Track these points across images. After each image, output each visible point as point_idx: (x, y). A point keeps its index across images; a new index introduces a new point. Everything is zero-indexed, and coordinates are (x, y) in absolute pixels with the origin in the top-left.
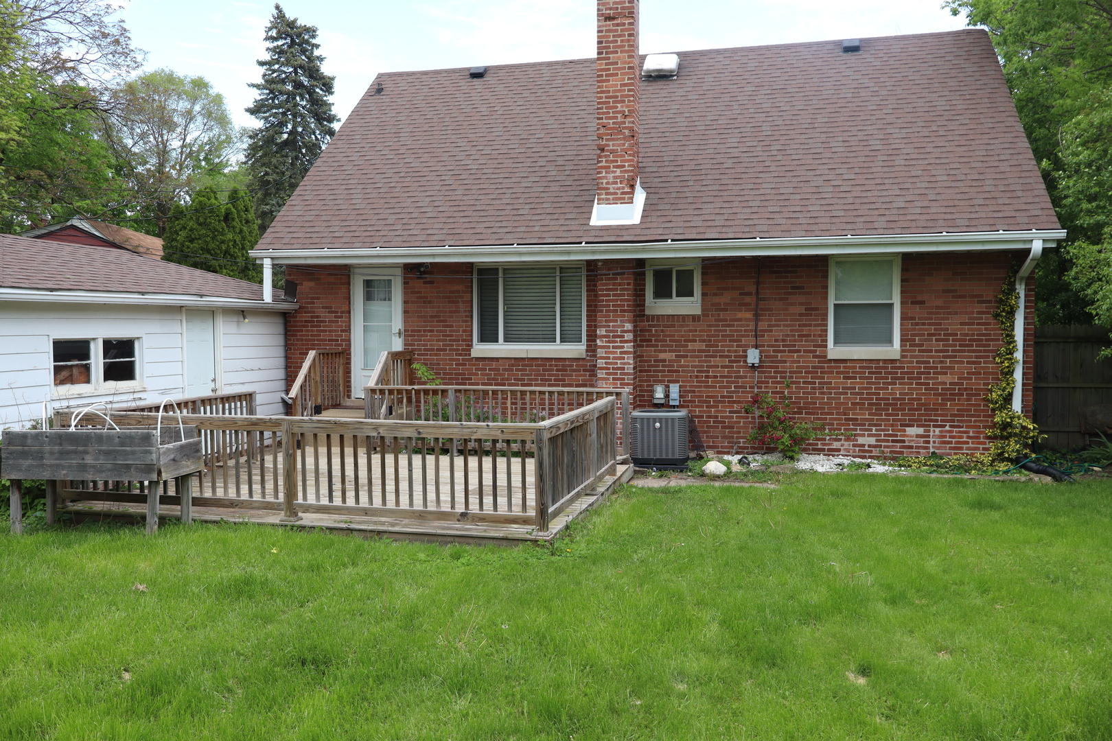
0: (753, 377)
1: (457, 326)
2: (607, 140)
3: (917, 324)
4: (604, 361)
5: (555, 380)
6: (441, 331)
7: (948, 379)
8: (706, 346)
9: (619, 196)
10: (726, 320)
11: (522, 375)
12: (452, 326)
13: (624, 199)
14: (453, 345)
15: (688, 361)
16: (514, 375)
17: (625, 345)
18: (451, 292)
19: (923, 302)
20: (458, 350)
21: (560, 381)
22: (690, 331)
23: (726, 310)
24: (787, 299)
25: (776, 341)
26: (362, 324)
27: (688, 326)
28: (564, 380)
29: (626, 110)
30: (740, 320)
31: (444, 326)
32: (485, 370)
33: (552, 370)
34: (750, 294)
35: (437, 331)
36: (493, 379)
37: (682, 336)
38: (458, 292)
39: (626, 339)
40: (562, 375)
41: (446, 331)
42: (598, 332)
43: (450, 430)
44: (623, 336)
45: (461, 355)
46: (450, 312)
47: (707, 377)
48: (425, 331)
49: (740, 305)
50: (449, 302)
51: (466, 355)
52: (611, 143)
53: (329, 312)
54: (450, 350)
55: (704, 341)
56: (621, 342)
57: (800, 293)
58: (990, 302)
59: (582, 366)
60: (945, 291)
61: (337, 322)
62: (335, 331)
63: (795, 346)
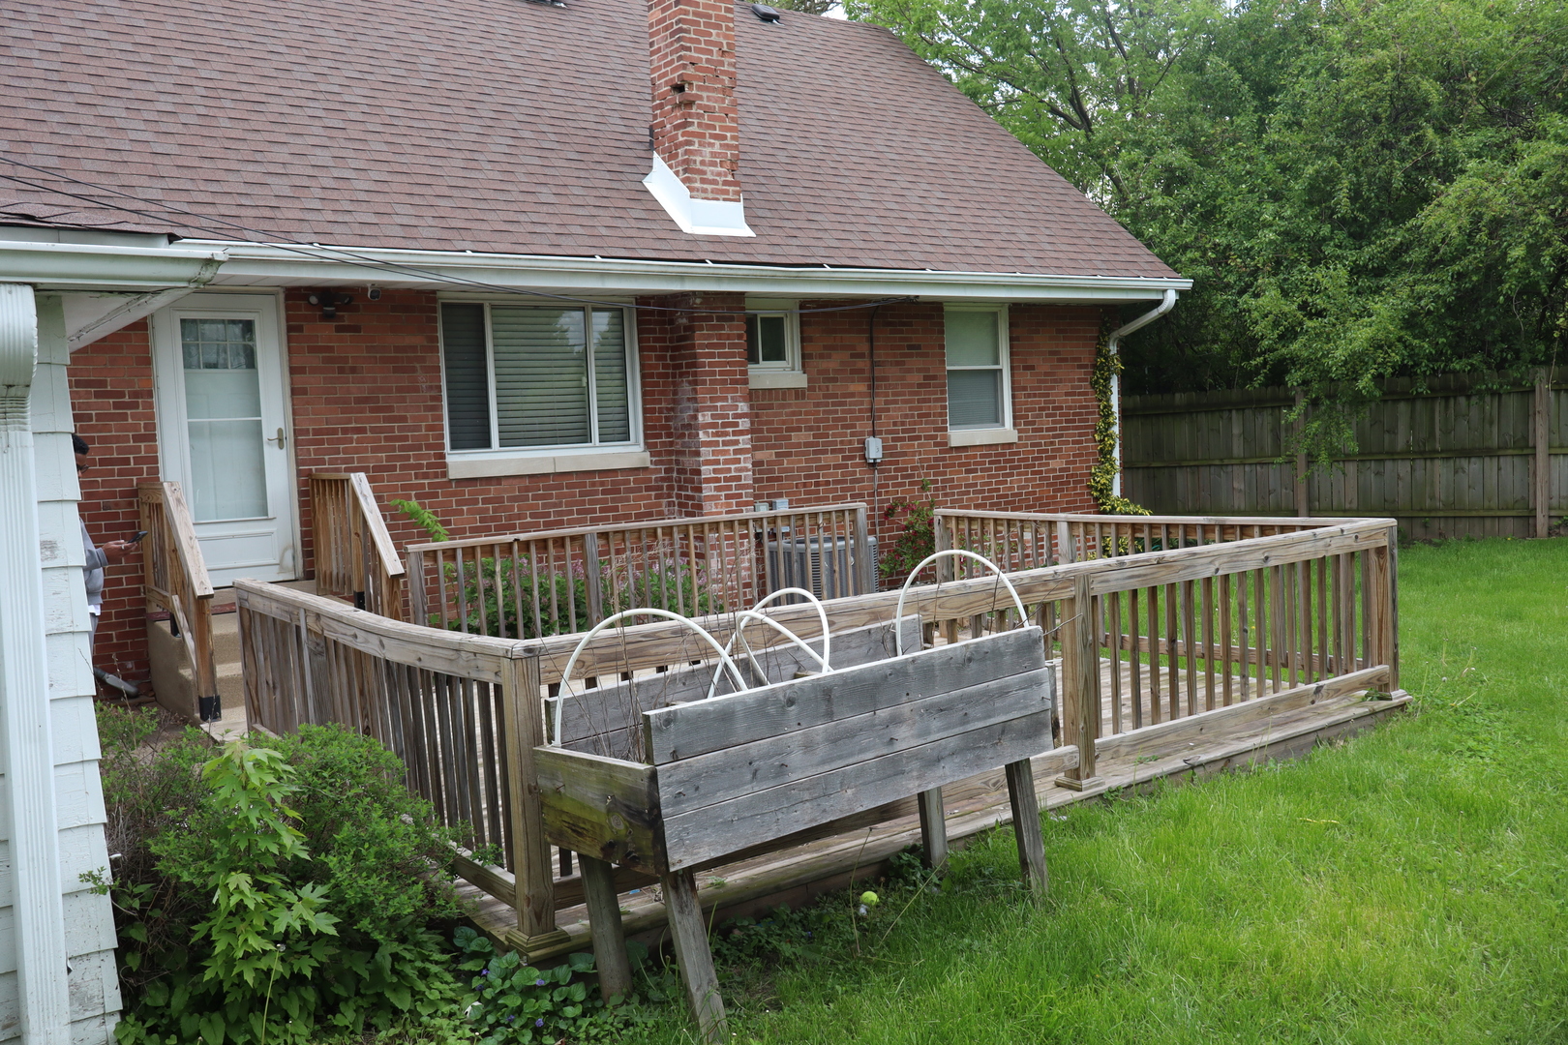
0: (872, 480)
1: (414, 419)
2: (699, 88)
3: (1029, 396)
4: (711, 467)
5: (602, 510)
6: (381, 430)
7: (1056, 464)
8: (814, 436)
9: (720, 187)
10: (835, 396)
11: (545, 506)
12: (404, 419)
13: (727, 192)
14: (408, 458)
15: (793, 462)
16: (530, 507)
17: (741, 438)
18: (397, 349)
19: (1032, 368)
20: (420, 466)
21: (611, 512)
22: (793, 414)
23: (835, 380)
24: (903, 363)
25: (895, 424)
26: (185, 421)
27: (790, 405)
28: (616, 509)
29: (724, 42)
30: (852, 395)
31: (387, 420)
32: (476, 502)
33: (596, 493)
34: (861, 356)
35: (373, 430)
36: (493, 519)
37: (784, 422)
38: (414, 349)
39: (740, 428)
40: (613, 500)
41: (392, 430)
42: (700, 418)
43: (1302, 548)
44: (736, 425)
45: (426, 476)
46: (399, 390)
47: (817, 484)
48: (345, 431)
49: (853, 372)
50: (396, 370)
51: (436, 476)
52: (705, 94)
53: (97, 395)
54: (403, 467)
55: (810, 429)
56: (735, 433)
57: (918, 355)
58: (1085, 366)
59: (644, 481)
60: (1052, 353)
61: (124, 417)
62: (118, 439)
63: (914, 430)
